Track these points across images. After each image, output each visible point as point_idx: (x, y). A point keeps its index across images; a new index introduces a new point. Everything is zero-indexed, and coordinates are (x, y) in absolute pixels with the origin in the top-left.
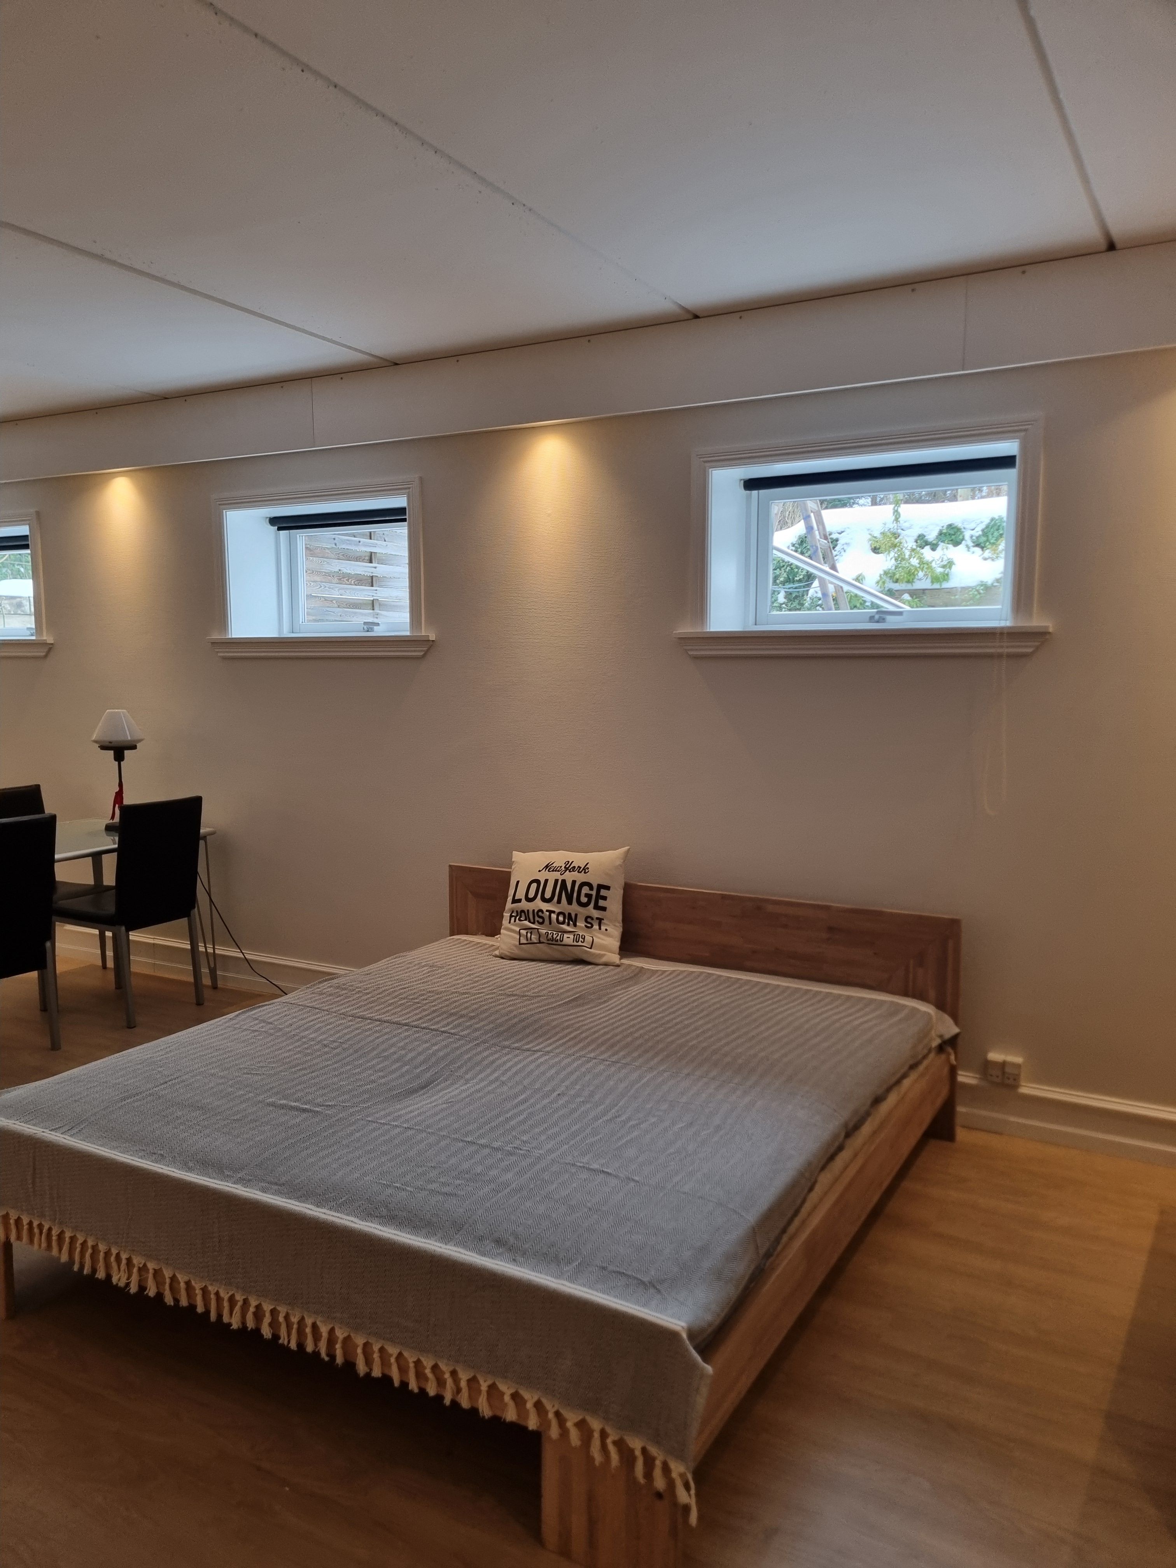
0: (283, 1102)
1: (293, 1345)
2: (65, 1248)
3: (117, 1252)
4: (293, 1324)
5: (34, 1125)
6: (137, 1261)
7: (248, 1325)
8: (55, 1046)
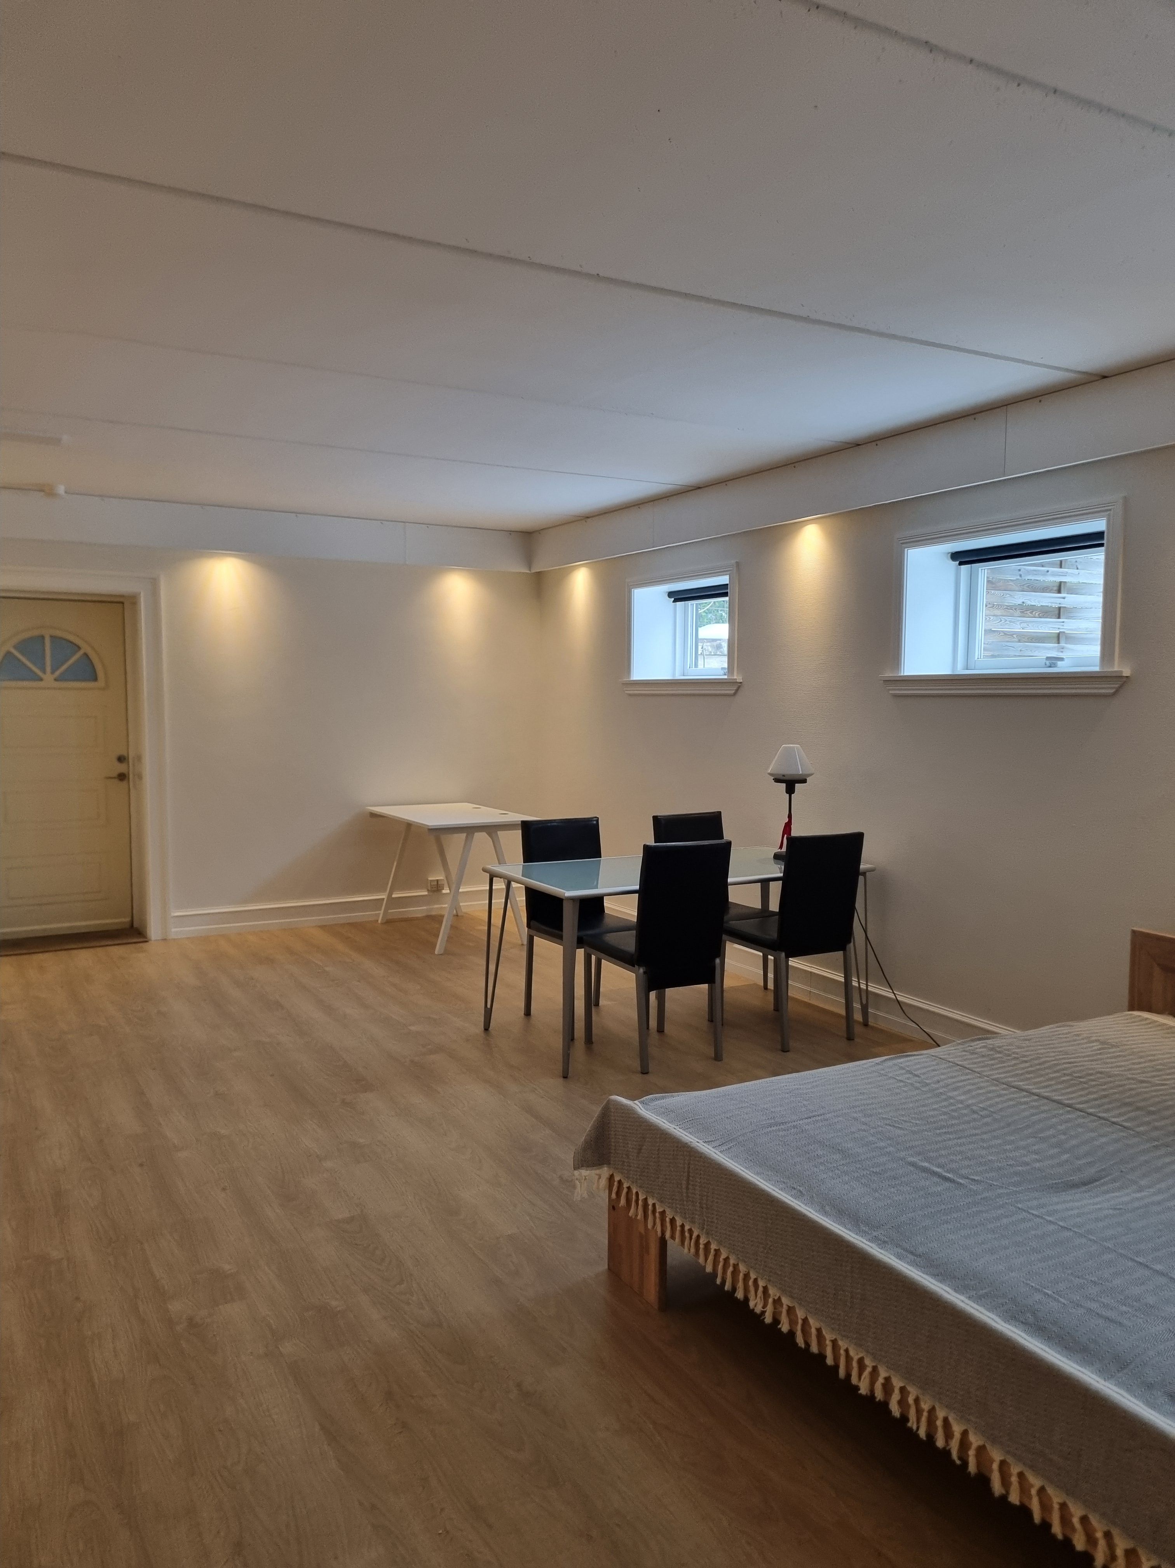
0: (926, 1164)
1: (922, 1433)
2: (711, 1257)
3: (756, 1277)
4: (923, 1410)
5: (690, 1133)
6: (773, 1292)
7: (876, 1395)
8: (718, 1057)
